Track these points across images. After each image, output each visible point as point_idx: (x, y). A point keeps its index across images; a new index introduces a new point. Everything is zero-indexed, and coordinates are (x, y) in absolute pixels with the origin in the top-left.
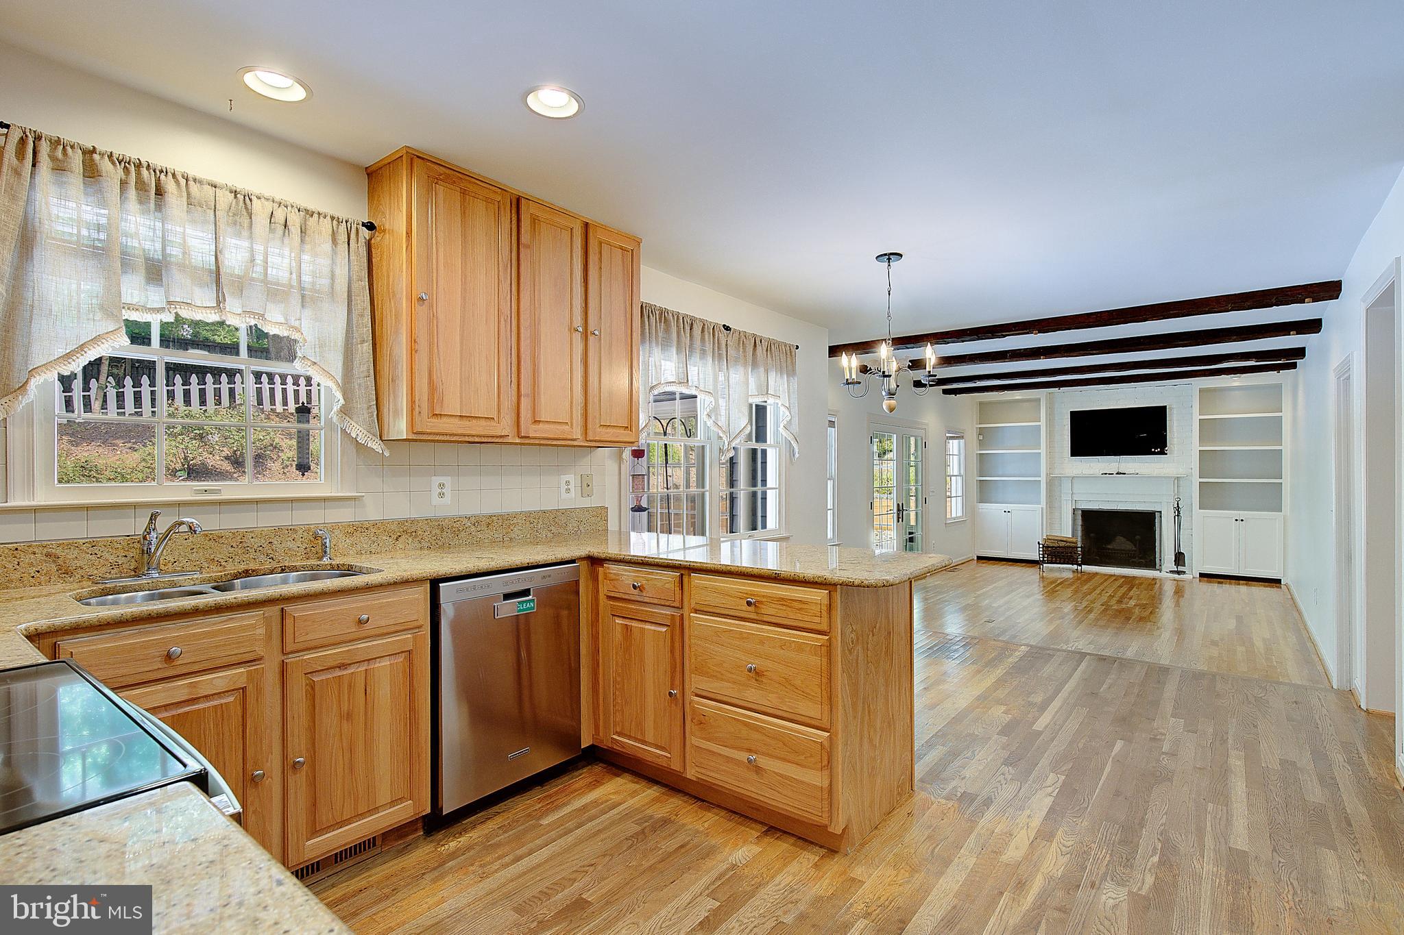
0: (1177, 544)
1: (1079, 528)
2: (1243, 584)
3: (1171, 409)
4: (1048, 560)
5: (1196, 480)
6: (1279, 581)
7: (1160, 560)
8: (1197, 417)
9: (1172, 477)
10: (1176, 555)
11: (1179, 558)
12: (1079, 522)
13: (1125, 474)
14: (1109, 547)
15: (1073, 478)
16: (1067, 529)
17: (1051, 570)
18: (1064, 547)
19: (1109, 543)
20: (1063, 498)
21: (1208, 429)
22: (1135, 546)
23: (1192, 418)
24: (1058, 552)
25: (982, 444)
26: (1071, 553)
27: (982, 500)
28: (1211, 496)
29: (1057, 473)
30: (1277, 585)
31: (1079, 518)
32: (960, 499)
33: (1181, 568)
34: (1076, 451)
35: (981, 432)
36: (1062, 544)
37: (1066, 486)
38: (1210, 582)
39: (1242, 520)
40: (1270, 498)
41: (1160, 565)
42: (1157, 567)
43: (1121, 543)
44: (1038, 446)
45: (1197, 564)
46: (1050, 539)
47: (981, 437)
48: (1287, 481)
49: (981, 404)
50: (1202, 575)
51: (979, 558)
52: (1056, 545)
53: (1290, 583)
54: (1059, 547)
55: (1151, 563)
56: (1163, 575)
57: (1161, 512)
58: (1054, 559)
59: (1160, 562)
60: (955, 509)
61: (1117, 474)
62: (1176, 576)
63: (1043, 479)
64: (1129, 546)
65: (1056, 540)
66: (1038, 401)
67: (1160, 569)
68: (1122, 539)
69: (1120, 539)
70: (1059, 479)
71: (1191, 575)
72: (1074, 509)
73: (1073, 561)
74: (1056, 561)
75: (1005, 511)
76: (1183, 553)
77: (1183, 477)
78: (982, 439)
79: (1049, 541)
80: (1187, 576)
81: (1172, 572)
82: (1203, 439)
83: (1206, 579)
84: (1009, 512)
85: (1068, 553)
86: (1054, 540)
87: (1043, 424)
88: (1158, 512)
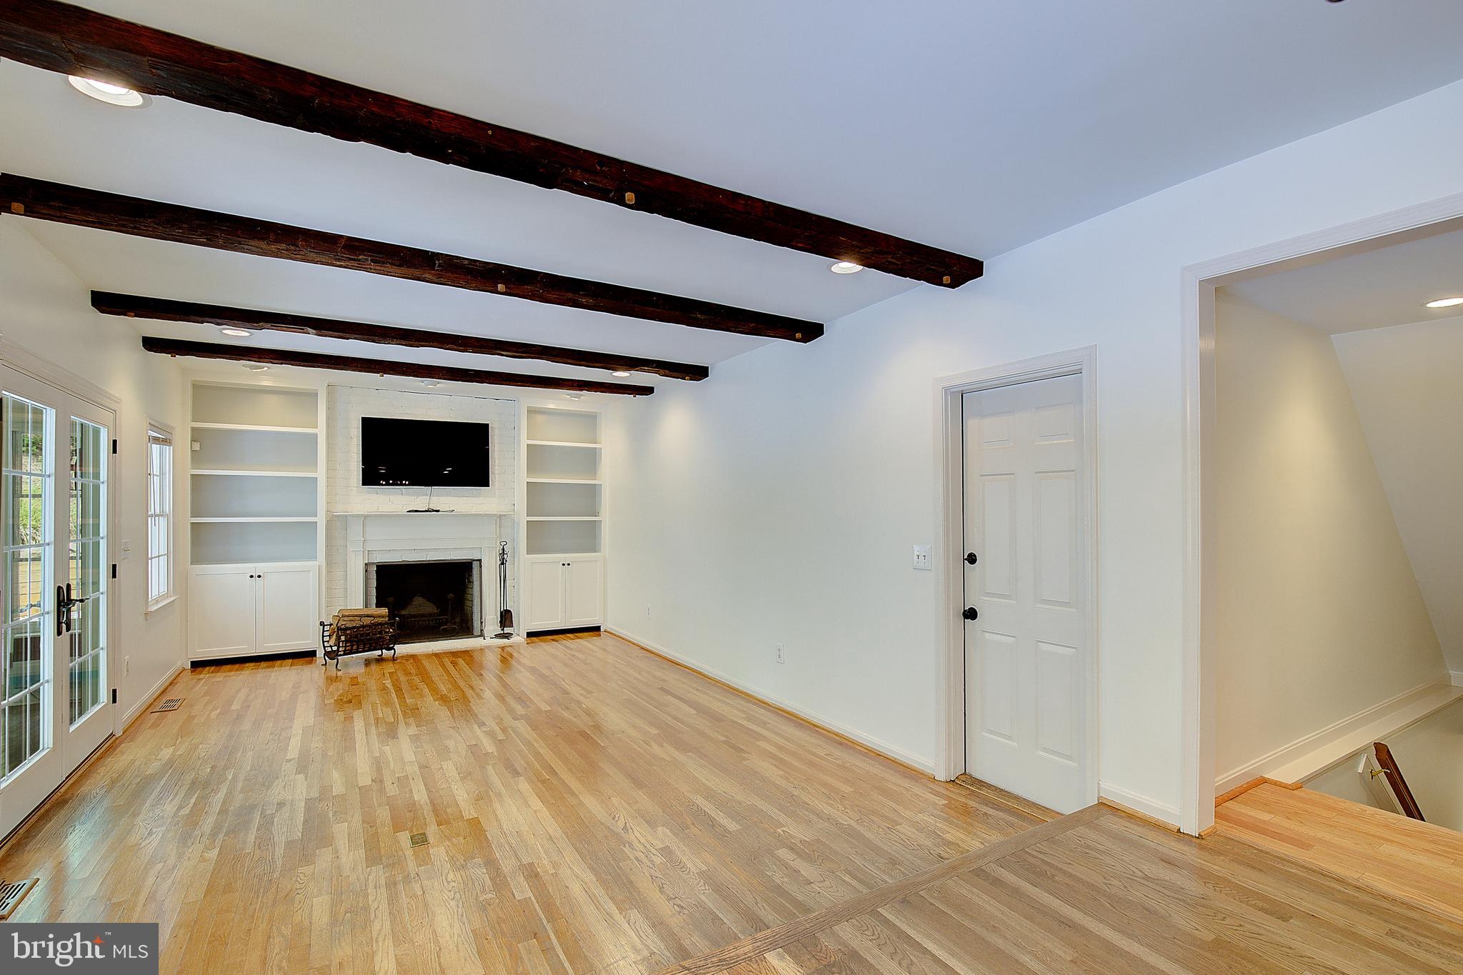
0: (504, 601)
1: (374, 593)
3: (493, 427)
4: (343, 650)
5: (523, 519)
6: (597, 629)
7: (480, 623)
8: (524, 442)
9: (495, 515)
10: (501, 613)
11: (506, 618)
12: (373, 582)
13: (438, 511)
14: (409, 613)
15: (366, 517)
16: (357, 597)
17: (350, 665)
18: (369, 626)
19: (409, 606)
20: (350, 548)
21: (538, 457)
22: (438, 607)
23: (519, 444)
24: (362, 635)
25: (196, 457)
27: (196, 560)
28: (539, 538)
29: (340, 510)
30: (597, 633)
31: (374, 577)
32: (163, 560)
33: (507, 630)
34: (370, 478)
35: (197, 435)
36: (367, 622)
37: (356, 530)
38: (538, 642)
39: (569, 564)
40: (587, 537)
41: (481, 631)
42: (477, 632)
43: (421, 606)
44: (313, 463)
45: (525, 622)
46: (345, 616)
47: (197, 447)
48: (606, 516)
49: (196, 385)
50: (530, 635)
51: (197, 665)
52: (358, 624)
53: (608, 628)
54: (363, 626)
55: (465, 628)
56: (488, 641)
57: (480, 560)
58: (355, 647)
59: (481, 626)
60: (159, 581)
61: (427, 511)
62: (501, 641)
63: (321, 520)
65: (357, 616)
66: (314, 395)
67: (482, 635)
68: (421, 599)
69: (418, 600)
70: (345, 519)
71: (519, 638)
72: (366, 564)
73: (383, 645)
74: (358, 648)
75: (252, 577)
76: (510, 611)
77: (505, 515)
78: (198, 449)
79: (346, 619)
80: (514, 639)
81: (497, 636)
82: (531, 469)
83: (534, 639)
84: (259, 576)
85: (376, 634)
86: (353, 616)
87: (321, 431)
88: (476, 560)
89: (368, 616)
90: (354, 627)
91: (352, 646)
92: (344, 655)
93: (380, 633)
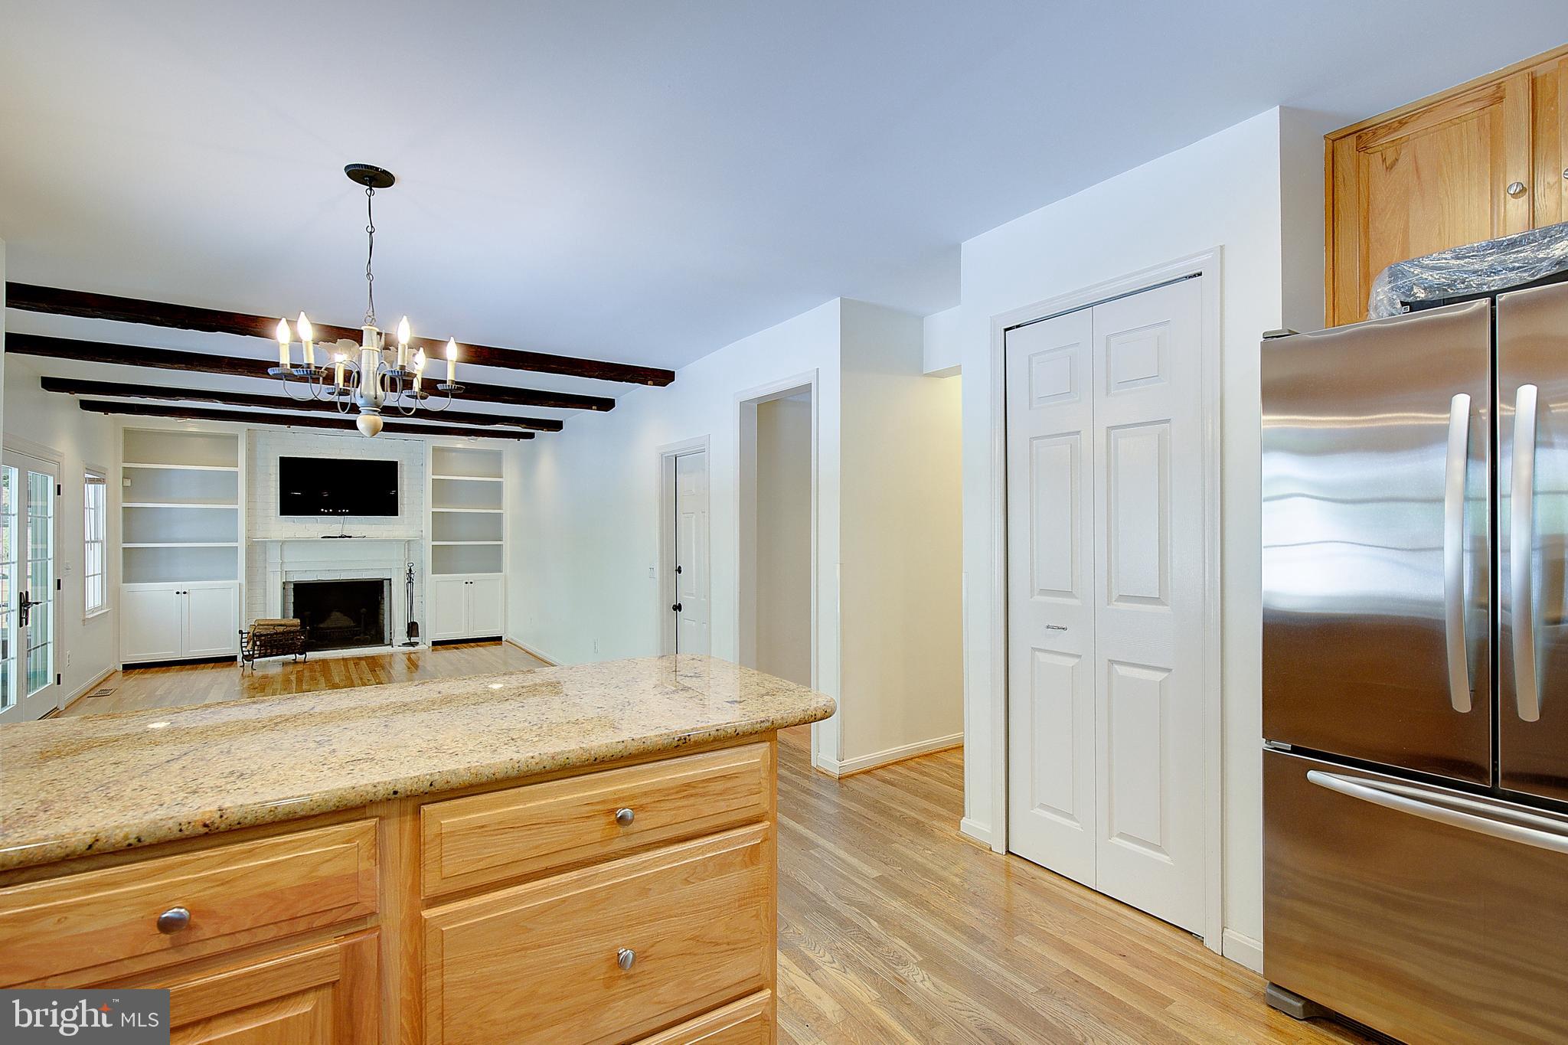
0: (410, 614)
1: (291, 606)
3: (403, 464)
4: (259, 654)
5: (428, 544)
6: (499, 639)
7: (390, 634)
8: (430, 477)
9: (402, 541)
10: (408, 626)
11: (413, 629)
12: (291, 597)
13: (350, 537)
14: (326, 625)
15: (283, 542)
16: (275, 609)
17: (264, 666)
18: (283, 633)
19: (323, 621)
20: (270, 569)
21: (442, 490)
22: (356, 620)
23: (424, 479)
24: (275, 641)
25: (128, 493)
26: (292, 639)
27: (127, 579)
28: (443, 560)
29: (259, 535)
30: (500, 643)
31: (291, 593)
32: (98, 578)
33: (413, 640)
34: (287, 509)
35: (127, 474)
36: (280, 630)
37: (274, 555)
38: (443, 649)
39: (471, 583)
40: (491, 560)
41: (391, 640)
42: (387, 641)
43: (338, 620)
44: (234, 499)
45: (430, 632)
46: (262, 625)
47: (128, 483)
48: (507, 544)
49: (127, 432)
50: (435, 643)
51: (128, 668)
52: (272, 631)
53: (510, 638)
54: (276, 634)
55: (378, 639)
56: (396, 649)
57: (390, 580)
58: (269, 651)
59: (391, 636)
60: (94, 596)
61: (341, 537)
62: (411, 648)
63: (241, 545)
64: (347, 621)
65: (271, 625)
66: (236, 437)
67: (391, 644)
68: (338, 614)
69: (336, 616)
70: (264, 544)
71: (424, 645)
72: (284, 583)
73: (295, 649)
74: (272, 652)
75: (178, 593)
76: (416, 623)
77: (415, 540)
78: (129, 485)
79: (261, 627)
80: (420, 647)
81: (405, 644)
82: (437, 499)
83: (439, 647)
84: (185, 593)
85: (288, 640)
86: (268, 625)
87: (241, 469)
88: (387, 579)
89: (281, 625)
90: (268, 635)
91: (266, 650)
92: (259, 657)
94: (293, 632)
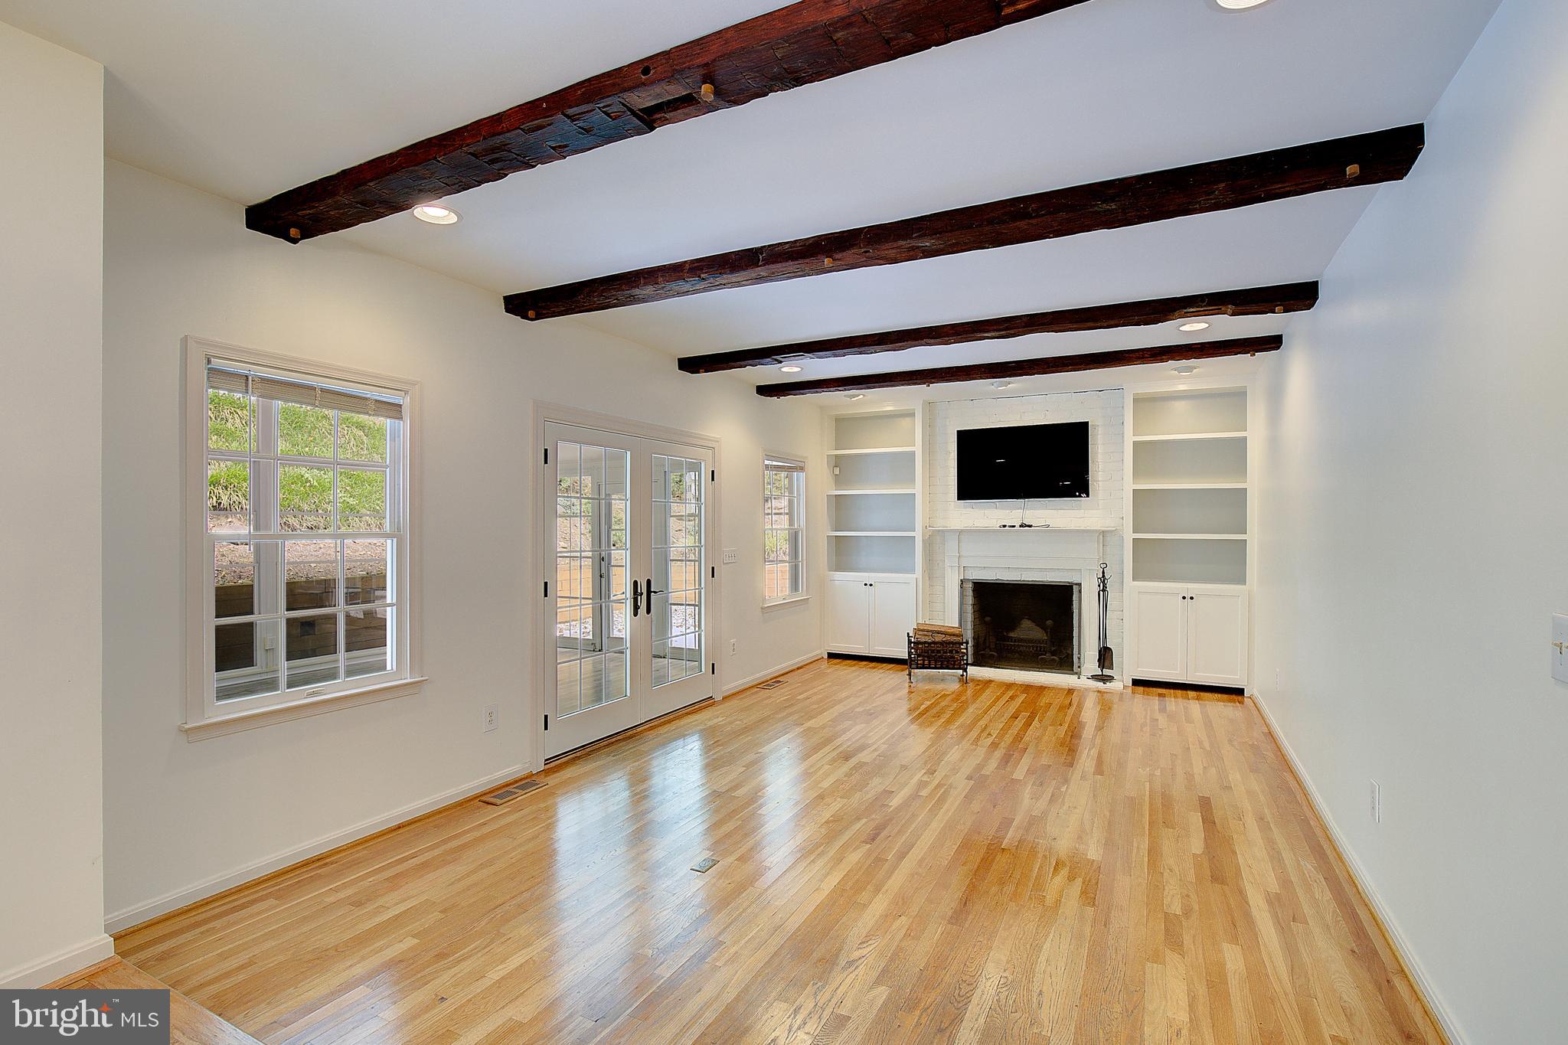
0: (1103, 635)
1: (969, 609)
2: (1193, 698)
3: (1095, 427)
5: (1129, 536)
6: (1240, 692)
7: (1079, 658)
8: (1130, 438)
9: (1096, 531)
10: (1100, 652)
11: (1105, 656)
12: (970, 599)
13: (1030, 526)
14: (1012, 634)
15: (961, 532)
16: (949, 613)
17: (927, 678)
18: (942, 643)
19: (1013, 629)
20: (947, 563)
21: (1147, 455)
22: (1047, 635)
23: (1123, 442)
24: (933, 651)
25: (839, 481)
28: (1149, 561)
29: (940, 524)
30: (1240, 698)
31: (970, 593)
33: (1106, 672)
34: (963, 494)
35: (838, 462)
36: (939, 638)
37: (952, 546)
38: (1148, 695)
39: (1192, 598)
40: (1229, 564)
41: (1079, 667)
42: (1075, 669)
43: (1028, 630)
44: (912, 483)
45: (1128, 666)
46: (922, 630)
47: (837, 471)
48: (1254, 537)
50: (1137, 683)
51: (832, 656)
52: (929, 639)
53: (1256, 693)
54: (934, 643)
55: (1067, 664)
56: (1083, 682)
57: (1080, 585)
58: (926, 662)
59: (1079, 662)
61: (1020, 526)
62: (1100, 684)
63: (918, 535)
64: (1038, 634)
65: (931, 631)
66: (913, 415)
67: (1079, 674)
69: (1026, 624)
70: (943, 533)
71: (1122, 682)
72: (963, 581)
74: (930, 664)
75: (866, 585)
76: (1110, 649)
77: (1111, 531)
78: (838, 473)
79: (921, 633)
80: (1115, 686)
81: (1095, 677)
82: (1137, 473)
83: (1141, 689)
84: (871, 585)
85: (946, 653)
86: (928, 631)
87: (918, 448)
88: (1076, 584)
89: (940, 633)
90: (925, 642)
91: (924, 661)
92: (916, 668)
93: (951, 652)
94: (952, 643)
